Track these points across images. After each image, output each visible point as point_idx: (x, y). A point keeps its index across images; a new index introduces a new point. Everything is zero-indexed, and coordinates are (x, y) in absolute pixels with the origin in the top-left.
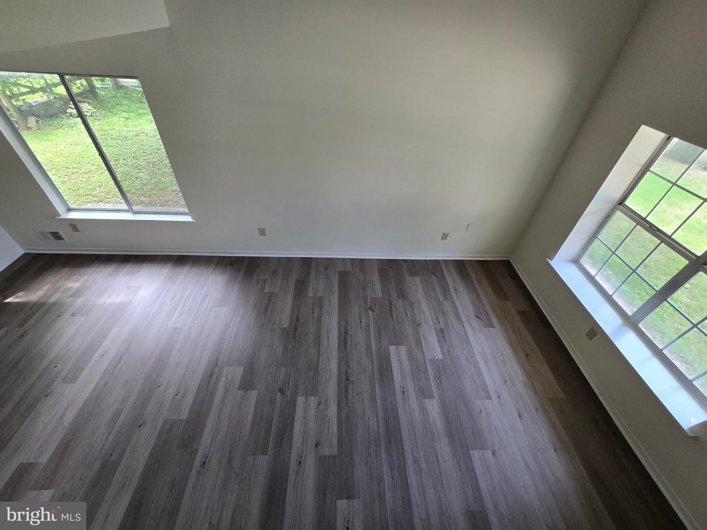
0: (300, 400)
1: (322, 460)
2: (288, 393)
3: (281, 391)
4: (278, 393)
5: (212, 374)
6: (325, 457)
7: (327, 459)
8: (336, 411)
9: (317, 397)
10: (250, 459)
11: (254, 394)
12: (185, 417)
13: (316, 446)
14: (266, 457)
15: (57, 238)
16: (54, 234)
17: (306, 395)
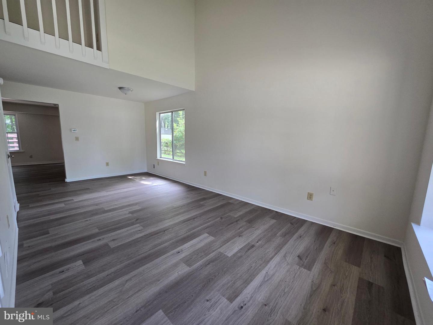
0: (138, 225)
1: (106, 245)
2: (138, 221)
4: (135, 219)
5: (132, 205)
6: (108, 245)
8: (140, 237)
9: (143, 228)
10: (96, 228)
11: (130, 215)
12: (106, 210)
13: (113, 240)
15: (154, 167)
16: (154, 165)
17: (141, 226)
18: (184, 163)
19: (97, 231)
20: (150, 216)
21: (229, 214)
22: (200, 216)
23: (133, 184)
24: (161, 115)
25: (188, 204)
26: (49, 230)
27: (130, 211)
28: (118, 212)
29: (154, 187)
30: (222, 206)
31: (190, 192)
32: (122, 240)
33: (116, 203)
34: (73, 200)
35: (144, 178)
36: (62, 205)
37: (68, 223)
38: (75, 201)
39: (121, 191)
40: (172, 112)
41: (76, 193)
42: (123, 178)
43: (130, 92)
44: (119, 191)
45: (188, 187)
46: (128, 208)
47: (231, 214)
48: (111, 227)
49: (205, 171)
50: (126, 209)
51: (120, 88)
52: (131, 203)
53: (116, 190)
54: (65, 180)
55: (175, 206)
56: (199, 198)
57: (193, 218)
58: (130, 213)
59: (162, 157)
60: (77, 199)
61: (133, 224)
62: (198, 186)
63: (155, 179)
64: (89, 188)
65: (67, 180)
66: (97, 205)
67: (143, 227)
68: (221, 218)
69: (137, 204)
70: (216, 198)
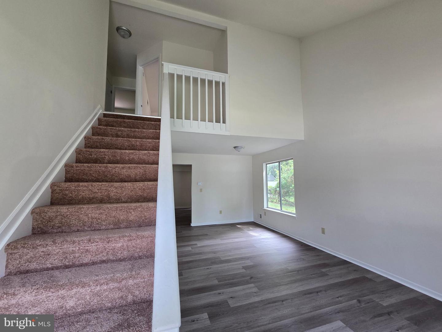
0: (252, 285)
1: (225, 302)
2: (252, 280)
3: (251, 278)
4: (250, 277)
5: (244, 258)
6: (227, 302)
7: (227, 304)
8: (256, 301)
9: (258, 291)
10: (215, 278)
11: (244, 271)
12: (222, 259)
13: (231, 297)
14: (218, 283)
15: (261, 217)
16: (261, 215)
17: (256, 286)
18: (295, 216)
19: (216, 282)
20: (264, 276)
21: (370, 297)
22: (325, 291)
23: (241, 234)
24: (268, 165)
25: (306, 268)
26: (183, 271)
27: (243, 265)
28: (233, 265)
29: (263, 240)
30: (355, 281)
31: (304, 252)
32: (240, 300)
33: (230, 254)
34: (196, 244)
35: (251, 228)
36: (189, 248)
37: (195, 268)
38: (198, 245)
39: (232, 241)
40: (279, 162)
41: (199, 237)
42: (233, 227)
43: (243, 149)
44: (231, 241)
45: (302, 245)
46: (241, 262)
47: (375, 298)
48: (228, 281)
49: (322, 228)
50: (240, 262)
51: (235, 147)
52: (243, 256)
53: (229, 239)
54: (190, 224)
55: (290, 268)
56: (319, 262)
57: (317, 291)
58: (244, 268)
59: (269, 207)
60: (200, 244)
61: (247, 283)
62: (315, 245)
63: (263, 231)
64: (207, 234)
65: (193, 225)
66: (214, 253)
67: (259, 289)
68: (359, 301)
69: (248, 258)
70: (342, 267)
